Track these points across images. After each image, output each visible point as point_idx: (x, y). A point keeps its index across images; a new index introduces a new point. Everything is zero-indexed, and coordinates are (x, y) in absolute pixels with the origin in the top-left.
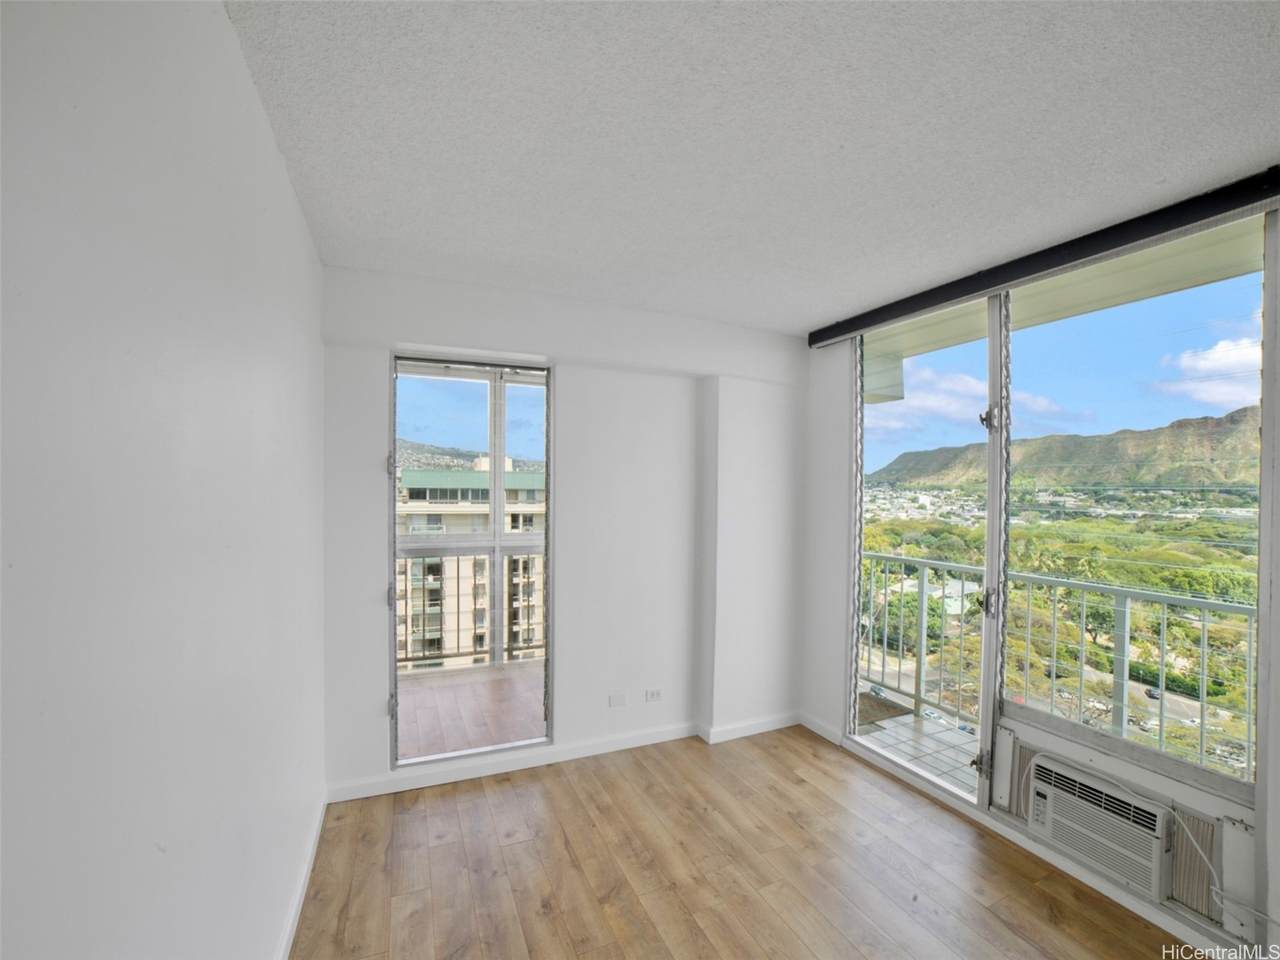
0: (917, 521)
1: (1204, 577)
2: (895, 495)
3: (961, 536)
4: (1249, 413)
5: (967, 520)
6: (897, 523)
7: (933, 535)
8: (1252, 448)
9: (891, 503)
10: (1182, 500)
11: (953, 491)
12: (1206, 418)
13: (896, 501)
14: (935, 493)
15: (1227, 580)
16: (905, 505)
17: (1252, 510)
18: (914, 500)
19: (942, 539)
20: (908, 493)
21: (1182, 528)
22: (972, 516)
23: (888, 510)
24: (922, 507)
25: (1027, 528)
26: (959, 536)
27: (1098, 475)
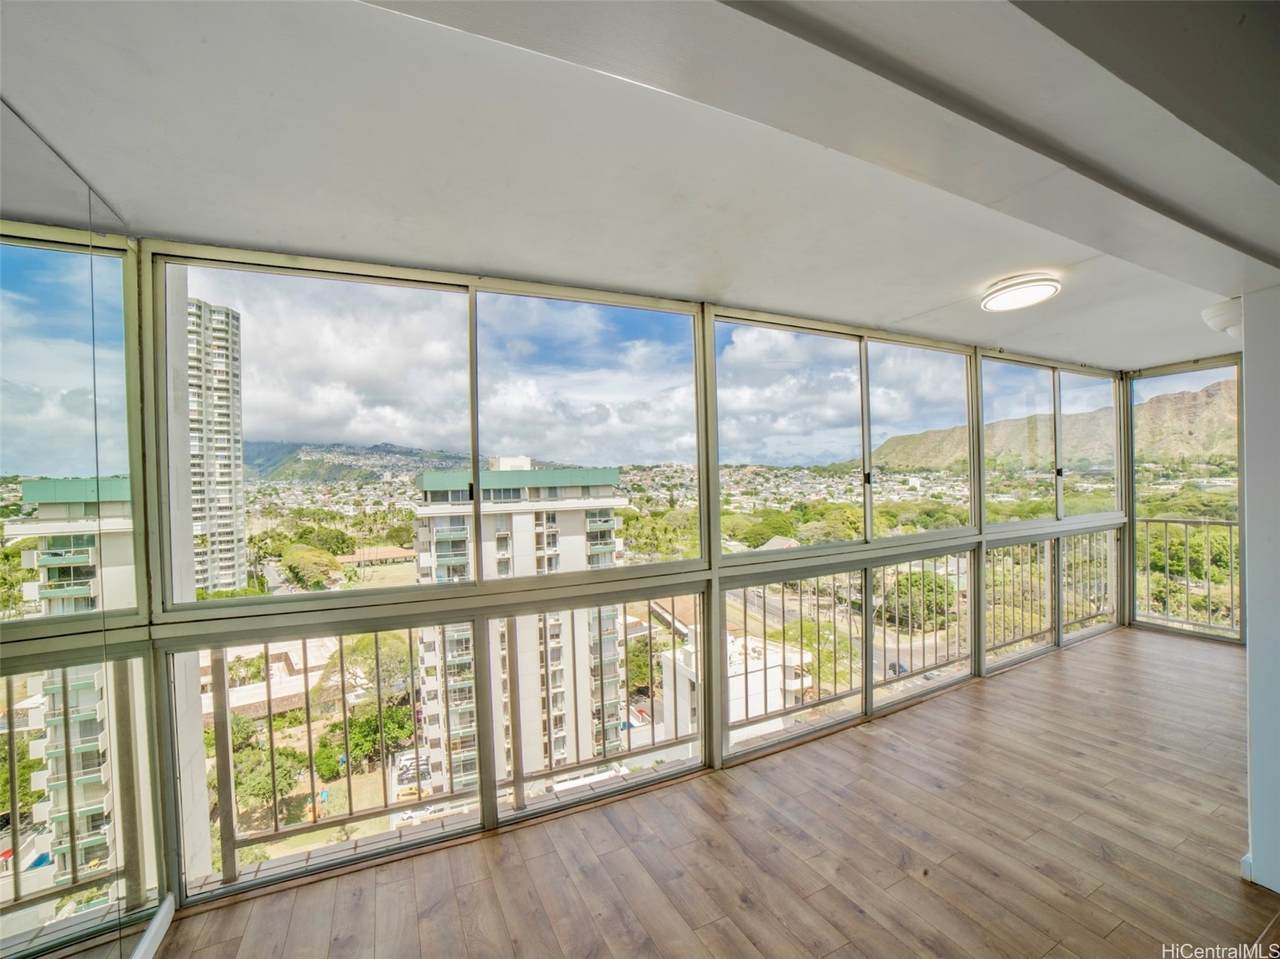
0: (910, 502)
1: (1200, 545)
2: (884, 479)
3: (957, 516)
4: (1223, 386)
5: (958, 499)
6: (891, 505)
7: (928, 515)
8: (1226, 420)
9: (882, 486)
10: (1165, 472)
11: (942, 472)
12: (1183, 393)
13: (886, 484)
14: (925, 475)
15: (1221, 547)
16: (895, 487)
17: (1231, 479)
18: (904, 482)
19: (937, 520)
20: (897, 476)
21: (1168, 499)
22: (963, 496)
23: (880, 493)
24: (913, 489)
25: (1019, 506)
26: (954, 515)
27: (1082, 451)
